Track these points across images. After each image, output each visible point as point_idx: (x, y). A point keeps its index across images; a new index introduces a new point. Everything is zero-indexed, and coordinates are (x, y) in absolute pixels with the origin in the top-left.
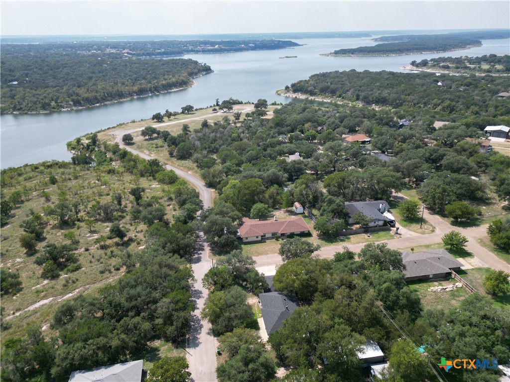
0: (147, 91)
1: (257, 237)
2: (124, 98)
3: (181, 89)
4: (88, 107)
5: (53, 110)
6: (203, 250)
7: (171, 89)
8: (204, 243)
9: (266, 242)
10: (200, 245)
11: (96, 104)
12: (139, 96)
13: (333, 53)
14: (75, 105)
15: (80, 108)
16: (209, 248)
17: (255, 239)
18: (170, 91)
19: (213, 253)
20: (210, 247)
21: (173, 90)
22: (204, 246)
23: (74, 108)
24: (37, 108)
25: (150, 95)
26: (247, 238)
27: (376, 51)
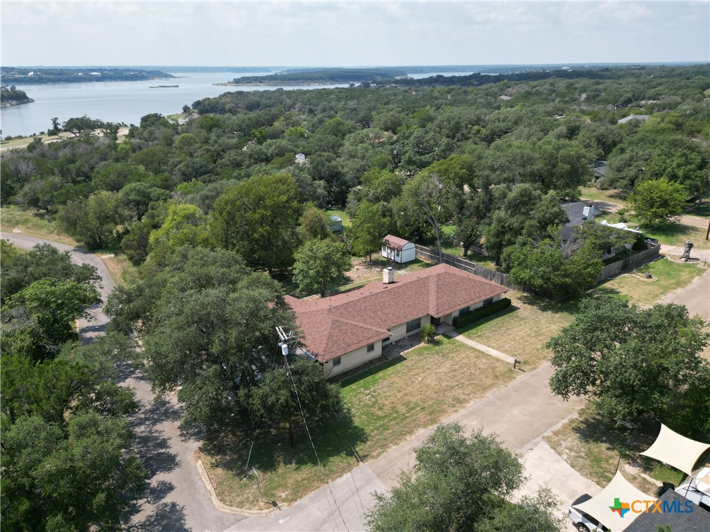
1: (371, 348)
6: (169, 462)
8: (159, 427)
9: (402, 359)
10: (145, 440)
13: (232, 82)
16: (195, 445)
17: (364, 356)
19: (228, 466)
20: (198, 436)
22: (163, 444)
26: (337, 361)
27: (292, 80)
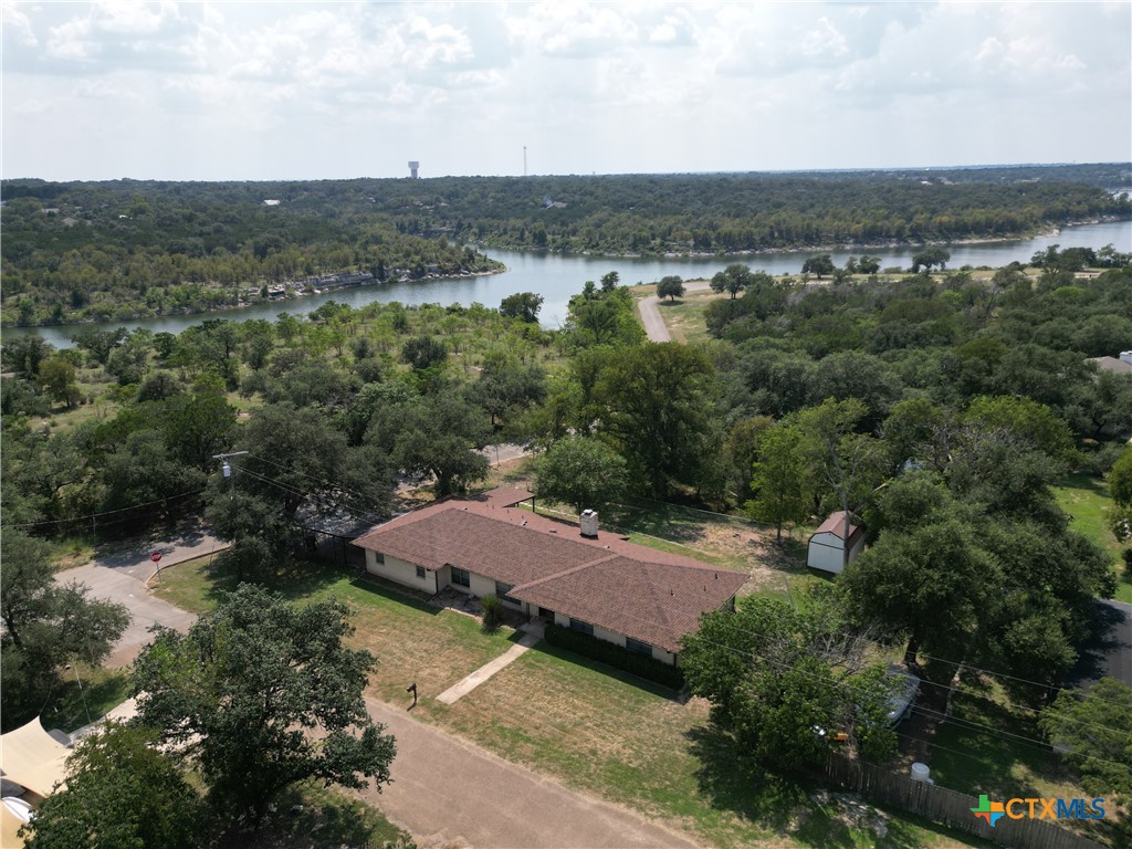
0: (890, 237)
1: (421, 572)
2: (818, 245)
3: (994, 240)
4: (722, 255)
5: (648, 252)
7: (962, 239)
11: (744, 249)
12: (859, 246)
14: (696, 248)
15: (703, 254)
17: (408, 577)
18: (957, 242)
21: (966, 242)
23: (691, 254)
24: (622, 246)
25: (892, 245)
